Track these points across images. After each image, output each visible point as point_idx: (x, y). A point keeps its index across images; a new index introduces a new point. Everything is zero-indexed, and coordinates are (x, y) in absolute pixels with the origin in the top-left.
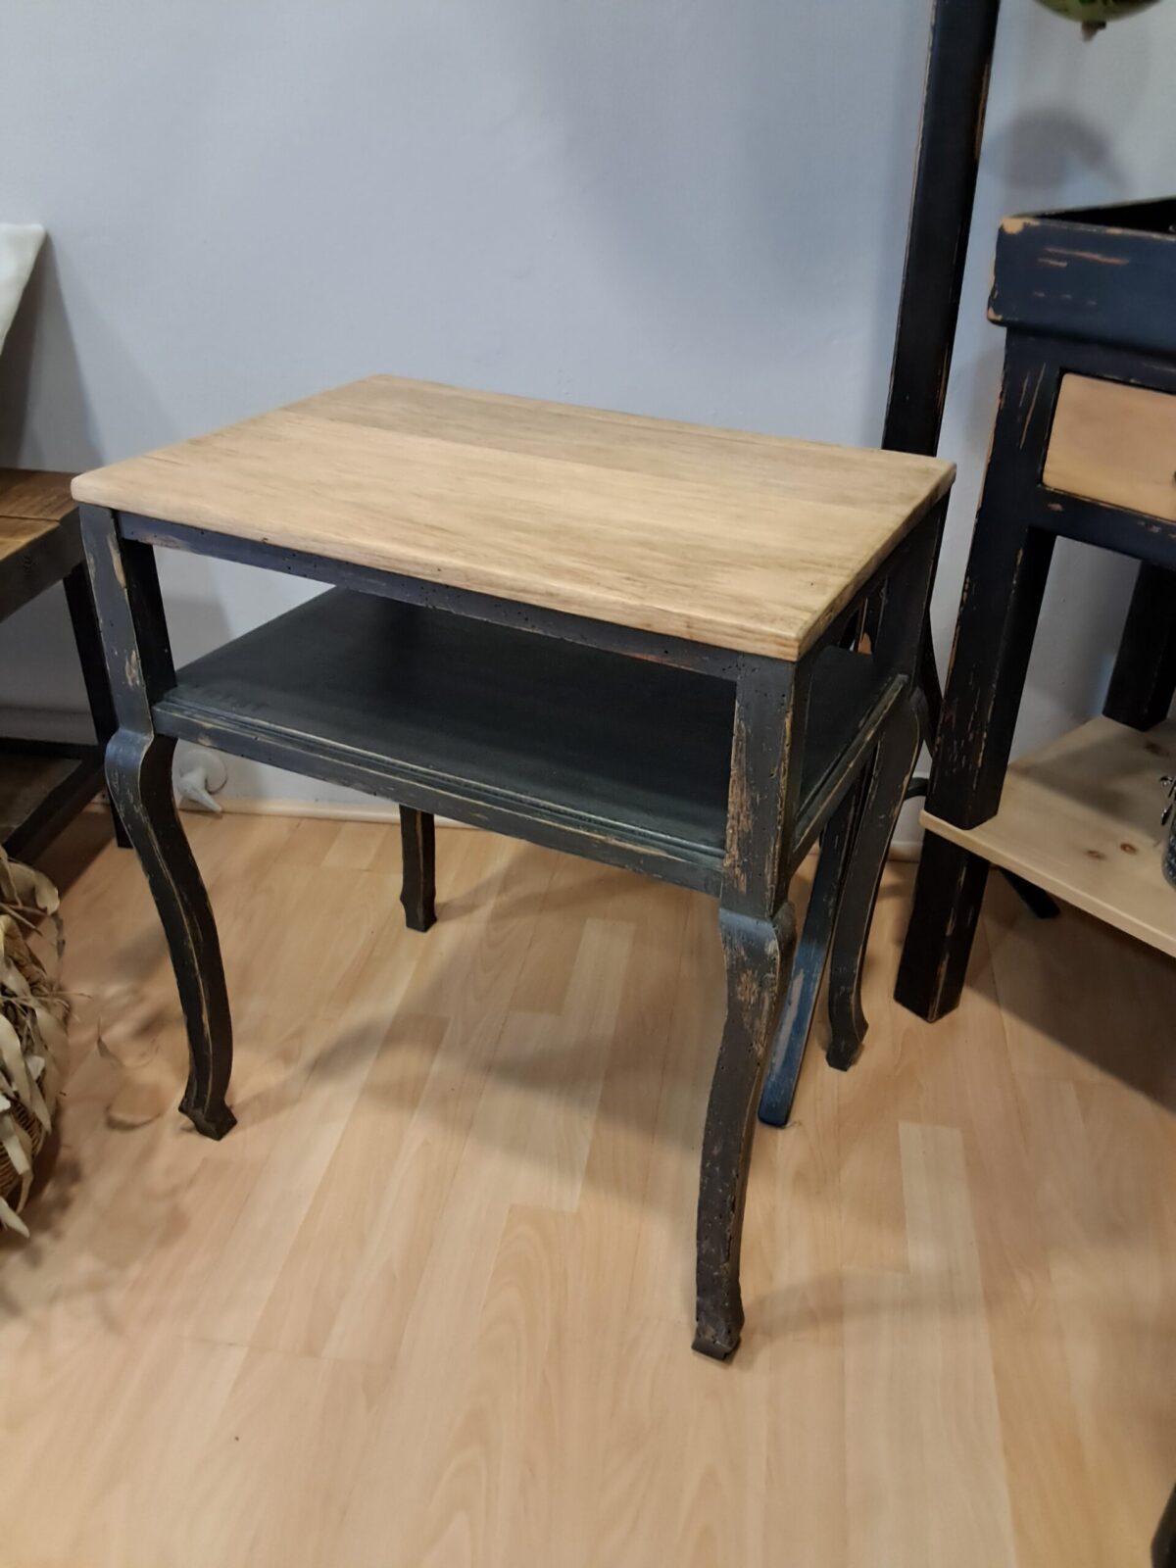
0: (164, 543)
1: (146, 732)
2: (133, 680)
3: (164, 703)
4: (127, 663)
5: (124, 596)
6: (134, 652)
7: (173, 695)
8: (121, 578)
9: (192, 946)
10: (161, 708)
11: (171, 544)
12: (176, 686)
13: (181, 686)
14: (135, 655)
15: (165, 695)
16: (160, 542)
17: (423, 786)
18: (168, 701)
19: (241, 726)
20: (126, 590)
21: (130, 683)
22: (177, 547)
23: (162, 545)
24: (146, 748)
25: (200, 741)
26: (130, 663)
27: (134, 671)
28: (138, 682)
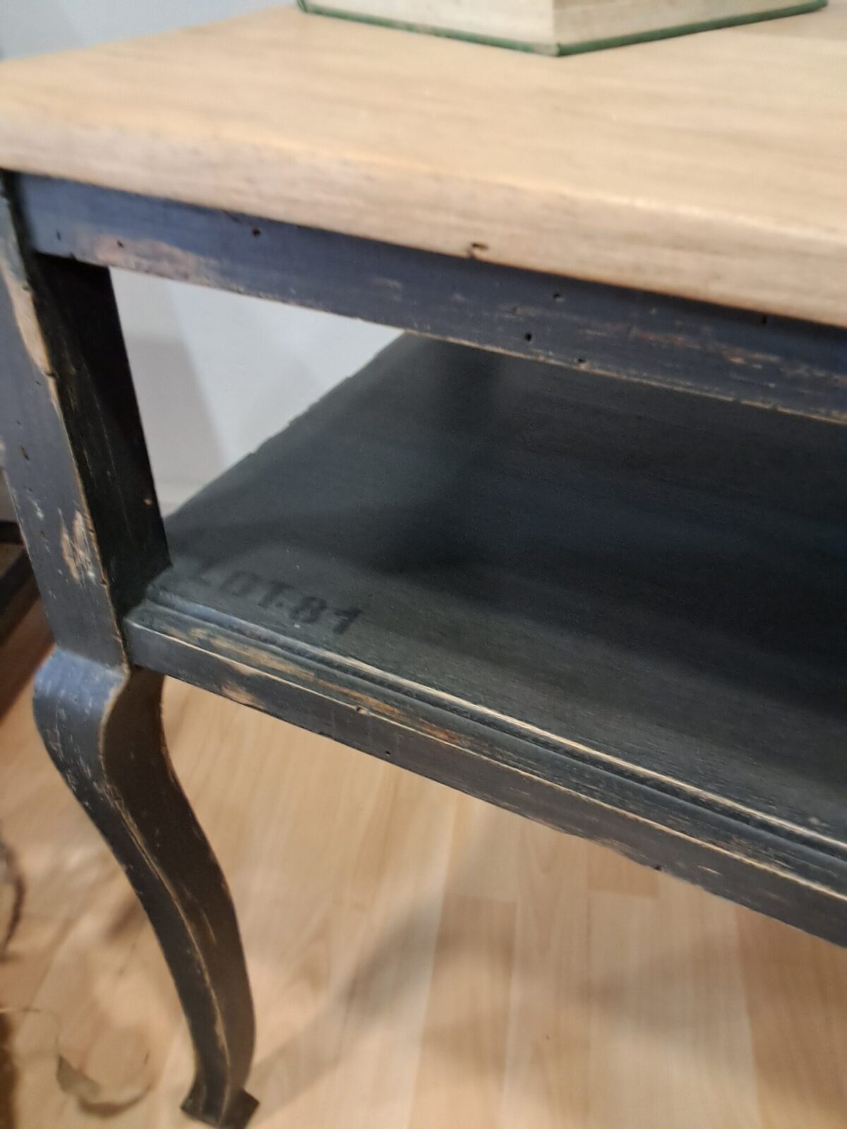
0: (145, 263)
1: (114, 663)
2: (82, 569)
3: (147, 605)
4: (66, 537)
5: (48, 395)
6: (79, 516)
7: (164, 588)
8: (37, 352)
9: (200, 956)
10: (141, 620)
11: (165, 266)
12: (168, 564)
13: (180, 564)
14: (81, 523)
15: (150, 588)
16: (133, 260)
17: (816, 886)
18: (156, 601)
19: (319, 673)
20: (51, 384)
21: (75, 575)
22: (185, 277)
23: (138, 268)
24: (113, 693)
25: (227, 691)
26: (72, 534)
27: (81, 553)
28: (91, 574)
